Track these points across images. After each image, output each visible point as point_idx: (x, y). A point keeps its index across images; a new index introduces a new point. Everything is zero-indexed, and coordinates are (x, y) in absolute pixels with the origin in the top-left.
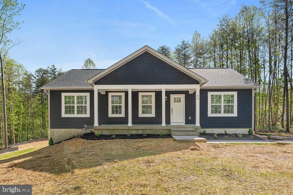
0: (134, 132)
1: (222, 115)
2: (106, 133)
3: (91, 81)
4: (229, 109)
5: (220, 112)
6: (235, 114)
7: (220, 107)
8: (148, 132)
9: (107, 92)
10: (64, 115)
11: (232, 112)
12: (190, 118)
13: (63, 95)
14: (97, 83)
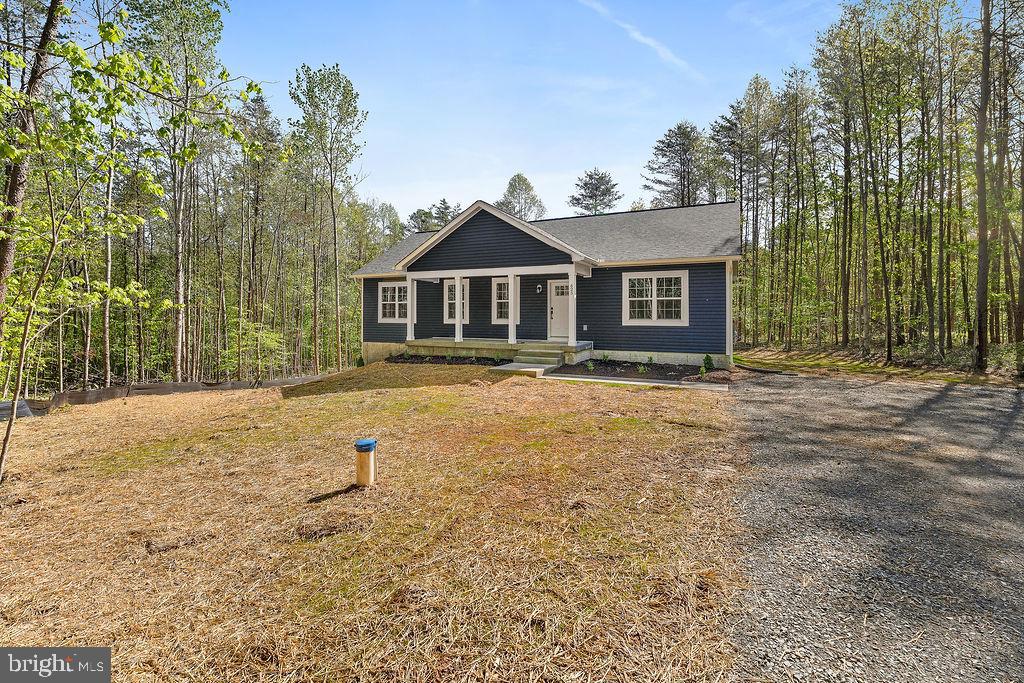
0: (464, 353)
1: (654, 321)
2: (423, 352)
3: (399, 267)
4: (669, 309)
5: (649, 317)
6: (684, 321)
7: (648, 304)
8: (485, 354)
9: (442, 280)
10: (381, 320)
11: (678, 316)
12: (585, 328)
13: (381, 285)
14: (412, 268)
